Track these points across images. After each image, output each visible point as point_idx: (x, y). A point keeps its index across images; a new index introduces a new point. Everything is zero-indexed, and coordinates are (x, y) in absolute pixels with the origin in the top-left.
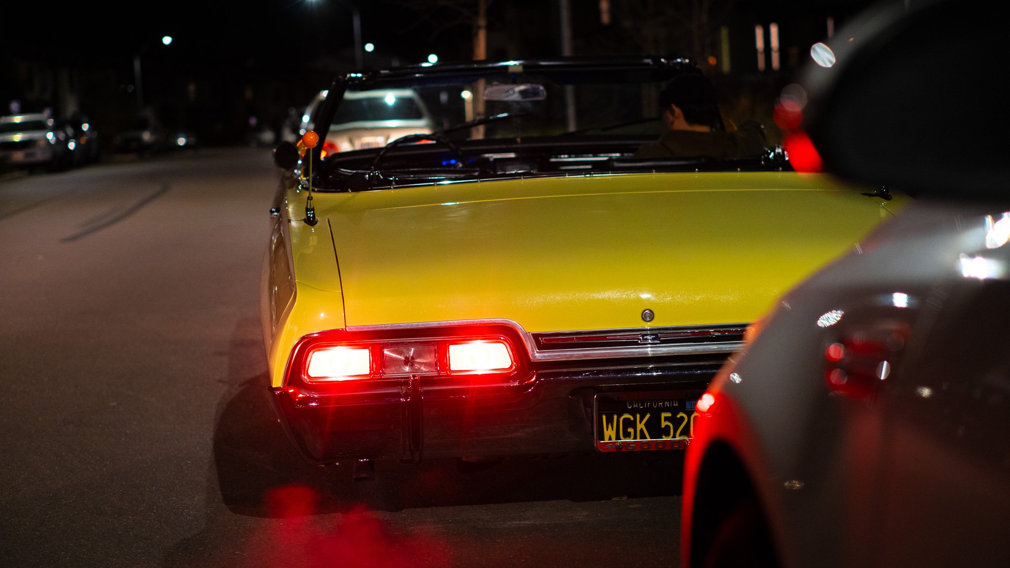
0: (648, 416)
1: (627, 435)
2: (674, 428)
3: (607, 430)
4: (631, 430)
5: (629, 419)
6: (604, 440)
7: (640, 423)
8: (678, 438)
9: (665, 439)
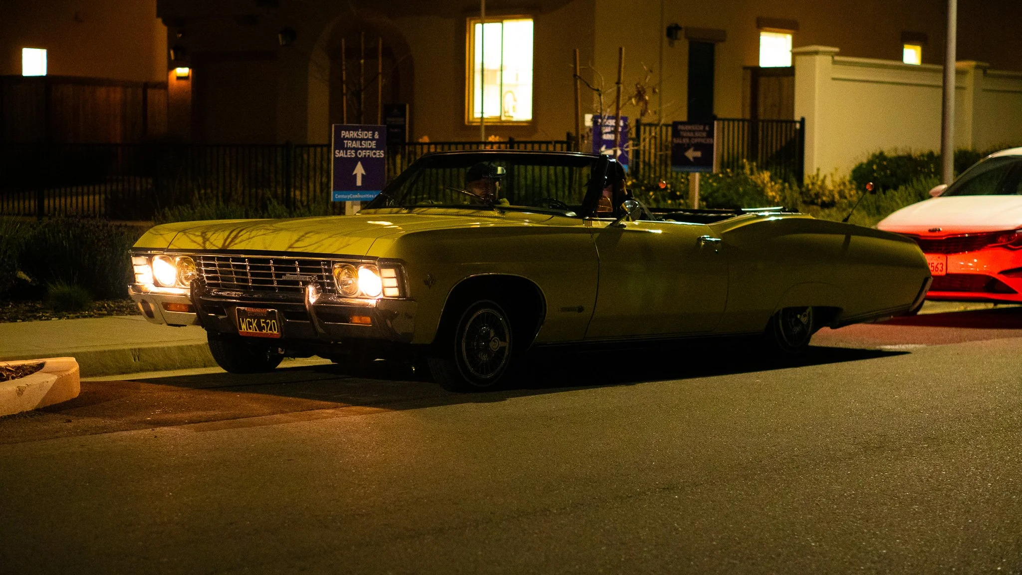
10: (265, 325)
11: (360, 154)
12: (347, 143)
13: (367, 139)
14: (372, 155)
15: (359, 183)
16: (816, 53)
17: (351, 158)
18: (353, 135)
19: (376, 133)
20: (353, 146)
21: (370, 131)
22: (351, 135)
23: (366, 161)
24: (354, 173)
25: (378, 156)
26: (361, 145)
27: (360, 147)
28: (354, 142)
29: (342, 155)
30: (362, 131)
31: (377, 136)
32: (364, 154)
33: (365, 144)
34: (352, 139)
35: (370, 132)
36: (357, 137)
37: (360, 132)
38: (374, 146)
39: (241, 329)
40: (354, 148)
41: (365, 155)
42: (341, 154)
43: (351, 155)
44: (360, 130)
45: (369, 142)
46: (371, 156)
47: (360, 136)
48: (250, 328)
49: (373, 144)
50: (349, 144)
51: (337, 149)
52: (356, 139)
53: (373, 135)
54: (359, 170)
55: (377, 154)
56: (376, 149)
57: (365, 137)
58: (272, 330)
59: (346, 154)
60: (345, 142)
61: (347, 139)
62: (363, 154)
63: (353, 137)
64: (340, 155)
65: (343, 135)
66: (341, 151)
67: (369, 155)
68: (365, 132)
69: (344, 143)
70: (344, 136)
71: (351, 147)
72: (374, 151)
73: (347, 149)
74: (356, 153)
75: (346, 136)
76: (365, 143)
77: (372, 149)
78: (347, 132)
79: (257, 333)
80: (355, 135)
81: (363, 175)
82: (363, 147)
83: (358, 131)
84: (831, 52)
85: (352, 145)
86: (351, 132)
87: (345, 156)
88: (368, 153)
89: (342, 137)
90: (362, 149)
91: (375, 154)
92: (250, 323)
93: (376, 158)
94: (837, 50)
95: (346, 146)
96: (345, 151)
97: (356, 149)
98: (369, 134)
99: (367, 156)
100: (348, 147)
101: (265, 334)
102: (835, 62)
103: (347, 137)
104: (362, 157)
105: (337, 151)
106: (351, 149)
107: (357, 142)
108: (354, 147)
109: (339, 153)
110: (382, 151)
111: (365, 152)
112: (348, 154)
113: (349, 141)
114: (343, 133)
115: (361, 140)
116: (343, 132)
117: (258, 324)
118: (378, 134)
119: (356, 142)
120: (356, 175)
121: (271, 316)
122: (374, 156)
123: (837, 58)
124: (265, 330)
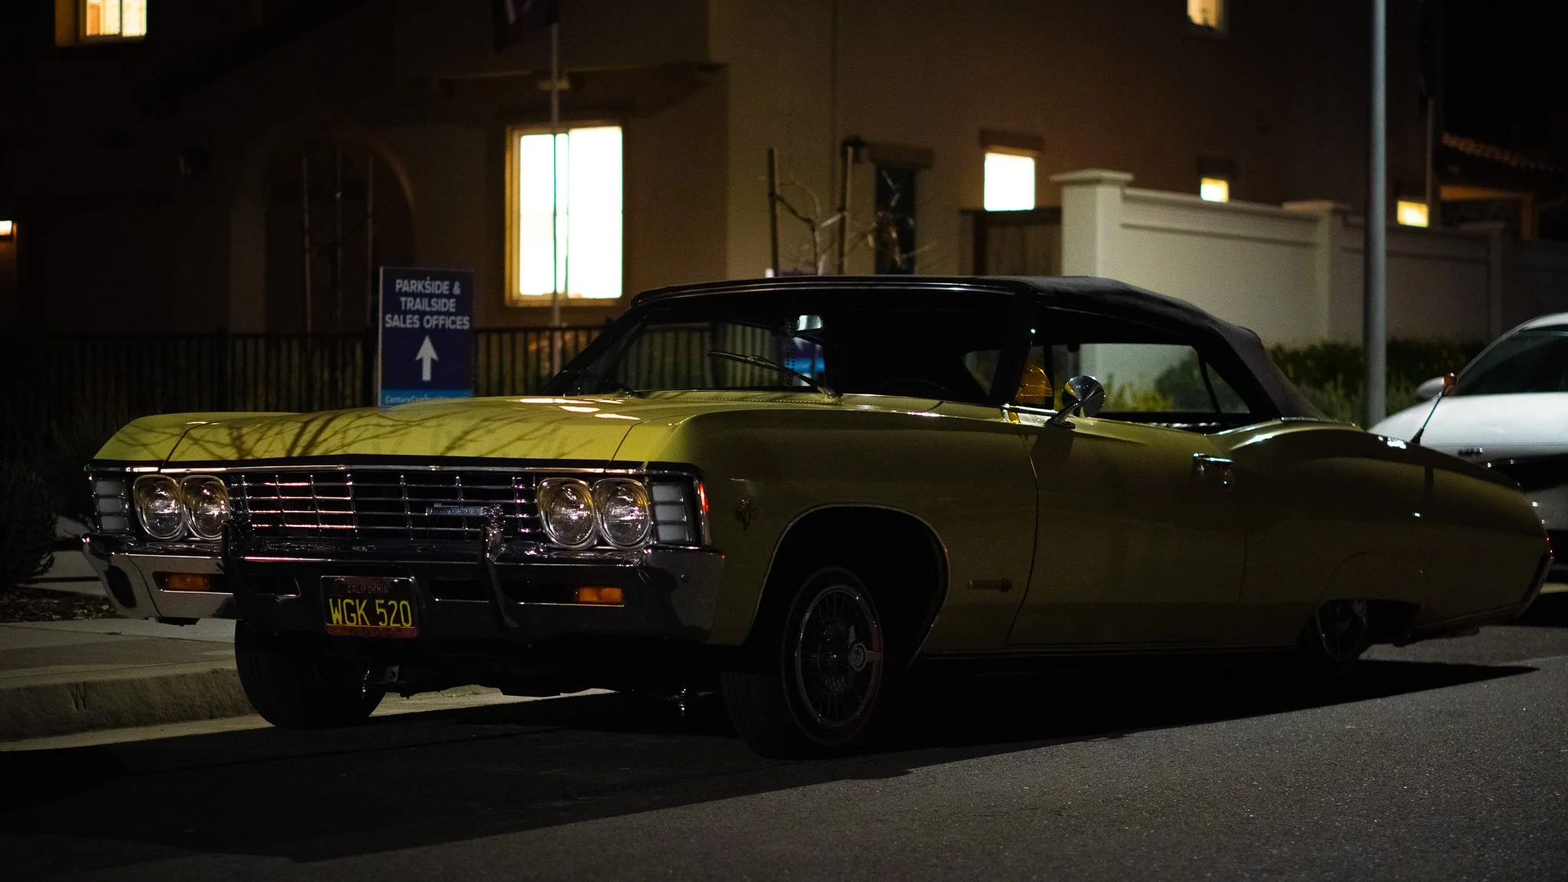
10: (384, 611)
11: (428, 322)
12: (406, 302)
13: (441, 296)
14: (449, 325)
15: (427, 375)
16: (1098, 181)
17: (413, 329)
18: (417, 288)
19: (457, 285)
20: (416, 307)
21: (446, 280)
22: (412, 287)
23: (440, 337)
24: (418, 357)
25: (459, 327)
26: (430, 305)
27: (428, 309)
28: (418, 300)
29: (397, 323)
30: (431, 280)
31: (457, 290)
32: (435, 322)
33: (438, 305)
34: (415, 295)
35: (446, 283)
36: (423, 291)
37: (427, 282)
38: (453, 307)
39: (331, 621)
40: (417, 312)
41: (437, 325)
42: (394, 322)
43: (413, 323)
44: (428, 278)
45: (444, 300)
46: (447, 327)
47: (428, 289)
48: (351, 620)
49: (451, 304)
50: (409, 303)
51: (389, 313)
52: (421, 295)
53: (451, 287)
54: (427, 352)
55: (458, 323)
56: (456, 314)
57: (437, 292)
58: (400, 622)
59: (405, 322)
60: (403, 299)
61: (406, 294)
62: (432, 322)
63: (415, 291)
64: (394, 324)
65: (398, 287)
66: (396, 317)
67: (444, 325)
68: (438, 283)
69: (400, 302)
70: (400, 289)
71: (412, 308)
72: (453, 318)
73: (406, 313)
74: (421, 320)
75: (404, 289)
76: (437, 303)
77: (448, 314)
78: (406, 282)
79: (366, 628)
80: (420, 287)
81: (433, 361)
82: (434, 309)
83: (426, 280)
84: (1120, 180)
85: (414, 306)
86: (412, 282)
87: (402, 326)
88: (441, 321)
89: (397, 290)
90: (432, 314)
91: (454, 322)
92: (351, 609)
93: (456, 330)
94: (1127, 177)
95: (403, 307)
96: (402, 317)
97: (422, 314)
98: (444, 287)
99: (440, 326)
100: (408, 308)
101: (387, 630)
102: (1126, 199)
103: (406, 292)
104: (431, 327)
105: (388, 316)
106: (413, 313)
107: (423, 300)
108: (418, 310)
109: (392, 319)
110: (467, 318)
111: (438, 320)
112: (408, 321)
113: (409, 299)
114: (399, 284)
115: (431, 296)
116: (398, 281)
117: (370, 610)
118: (461, 287)
119: (421, 301)
120: (421, 360)
121: (401, 591)
122: (452, 327)
123: (1130, 192)
124: (384, 622)
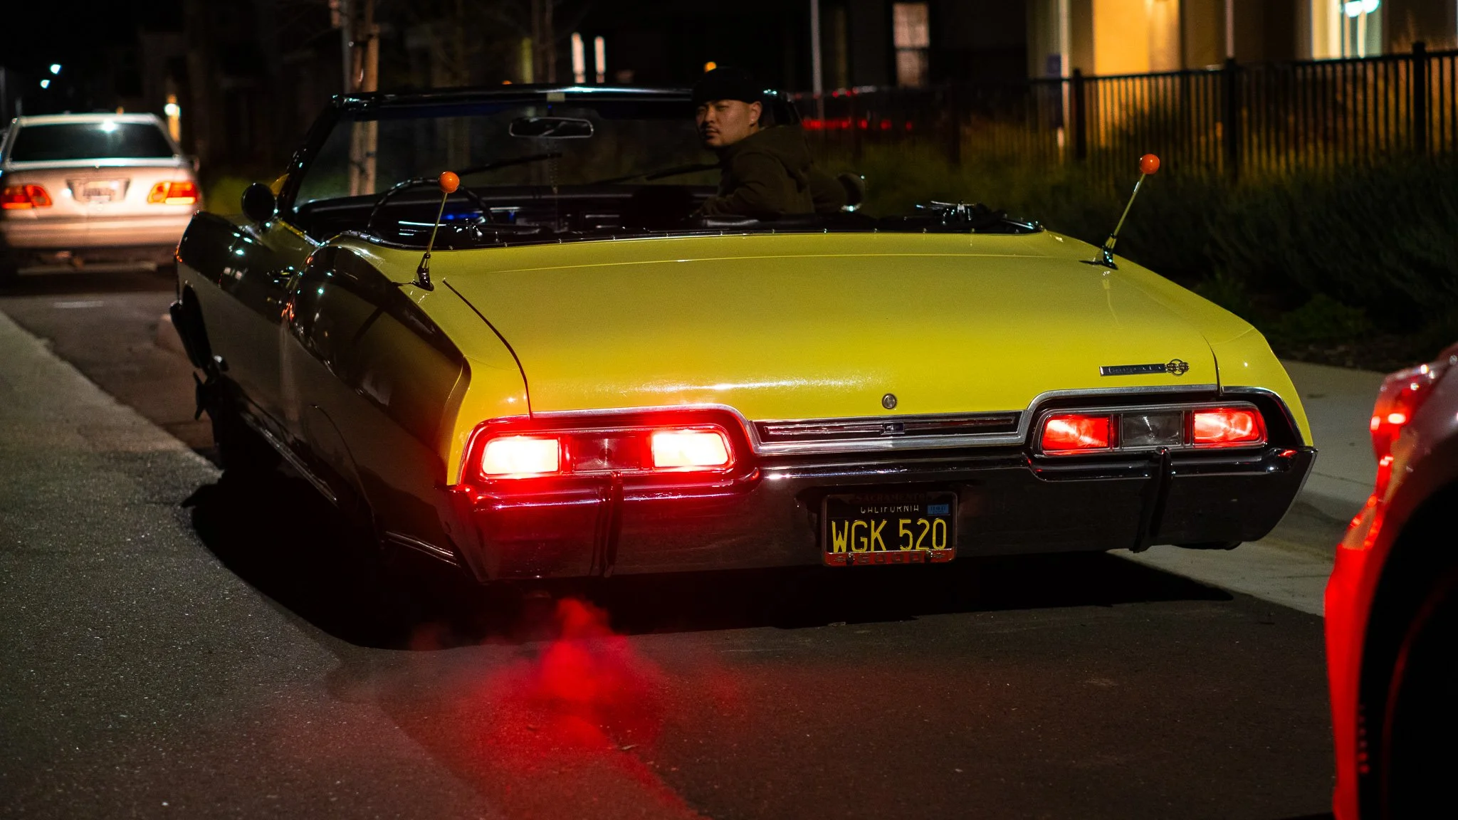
0: (884, 522)
1: (859, 545)
2: (913, 537)
3: (837, 539)
4: (864, 540)
5: (862, 526)
6: (832, 552)
7: (875, 530)
8: (918, 549)
9: (903, 549)
